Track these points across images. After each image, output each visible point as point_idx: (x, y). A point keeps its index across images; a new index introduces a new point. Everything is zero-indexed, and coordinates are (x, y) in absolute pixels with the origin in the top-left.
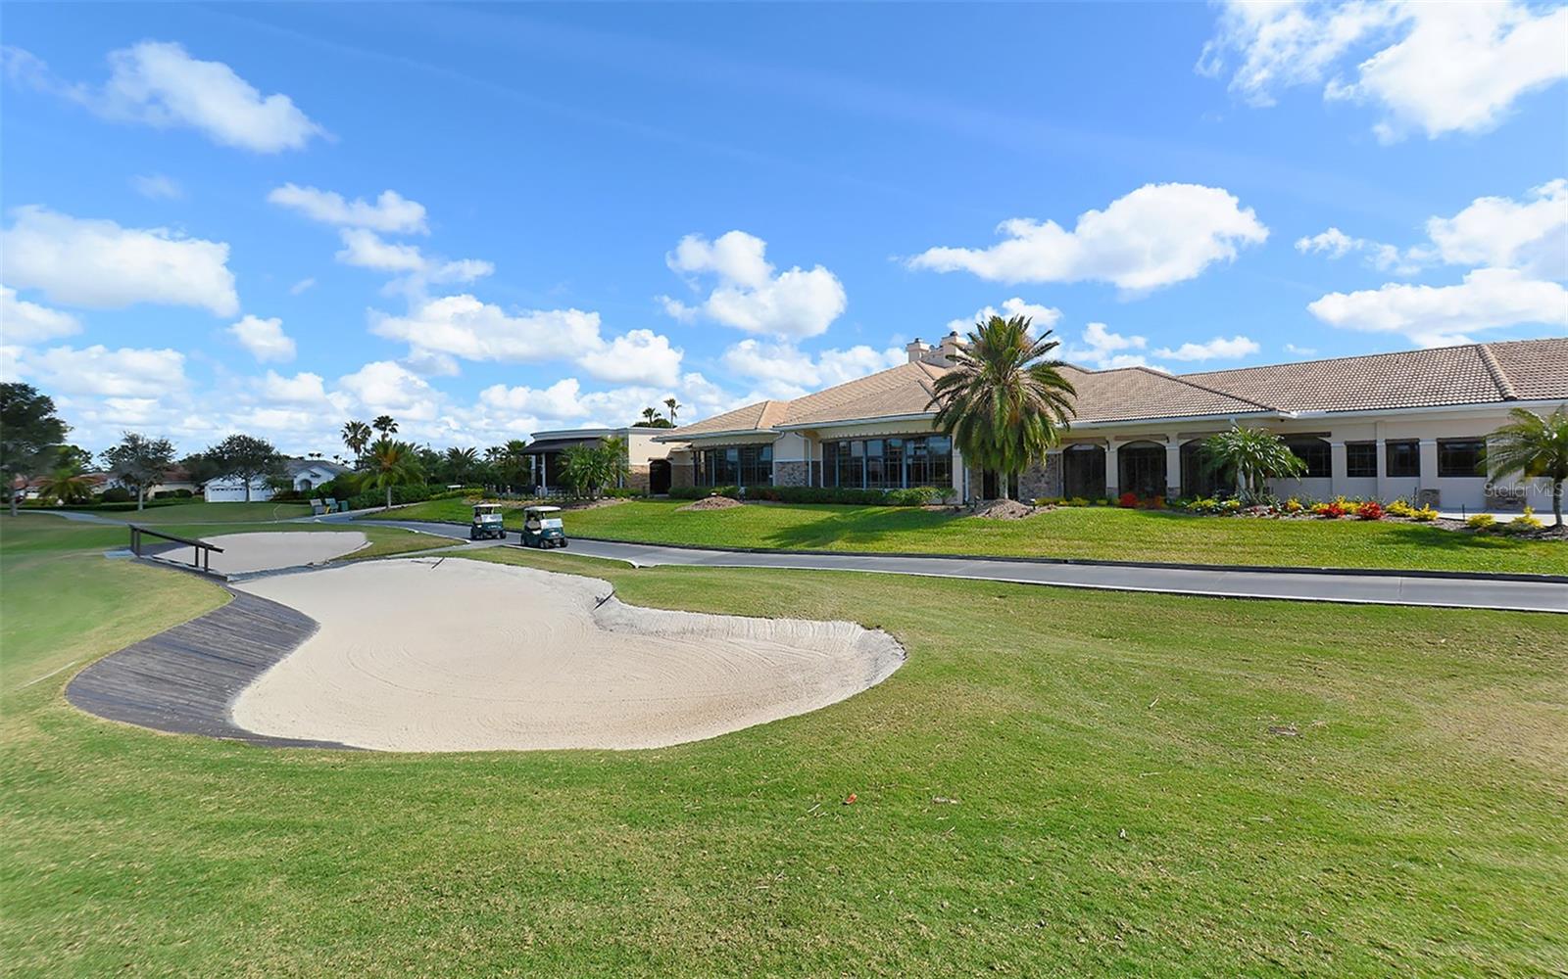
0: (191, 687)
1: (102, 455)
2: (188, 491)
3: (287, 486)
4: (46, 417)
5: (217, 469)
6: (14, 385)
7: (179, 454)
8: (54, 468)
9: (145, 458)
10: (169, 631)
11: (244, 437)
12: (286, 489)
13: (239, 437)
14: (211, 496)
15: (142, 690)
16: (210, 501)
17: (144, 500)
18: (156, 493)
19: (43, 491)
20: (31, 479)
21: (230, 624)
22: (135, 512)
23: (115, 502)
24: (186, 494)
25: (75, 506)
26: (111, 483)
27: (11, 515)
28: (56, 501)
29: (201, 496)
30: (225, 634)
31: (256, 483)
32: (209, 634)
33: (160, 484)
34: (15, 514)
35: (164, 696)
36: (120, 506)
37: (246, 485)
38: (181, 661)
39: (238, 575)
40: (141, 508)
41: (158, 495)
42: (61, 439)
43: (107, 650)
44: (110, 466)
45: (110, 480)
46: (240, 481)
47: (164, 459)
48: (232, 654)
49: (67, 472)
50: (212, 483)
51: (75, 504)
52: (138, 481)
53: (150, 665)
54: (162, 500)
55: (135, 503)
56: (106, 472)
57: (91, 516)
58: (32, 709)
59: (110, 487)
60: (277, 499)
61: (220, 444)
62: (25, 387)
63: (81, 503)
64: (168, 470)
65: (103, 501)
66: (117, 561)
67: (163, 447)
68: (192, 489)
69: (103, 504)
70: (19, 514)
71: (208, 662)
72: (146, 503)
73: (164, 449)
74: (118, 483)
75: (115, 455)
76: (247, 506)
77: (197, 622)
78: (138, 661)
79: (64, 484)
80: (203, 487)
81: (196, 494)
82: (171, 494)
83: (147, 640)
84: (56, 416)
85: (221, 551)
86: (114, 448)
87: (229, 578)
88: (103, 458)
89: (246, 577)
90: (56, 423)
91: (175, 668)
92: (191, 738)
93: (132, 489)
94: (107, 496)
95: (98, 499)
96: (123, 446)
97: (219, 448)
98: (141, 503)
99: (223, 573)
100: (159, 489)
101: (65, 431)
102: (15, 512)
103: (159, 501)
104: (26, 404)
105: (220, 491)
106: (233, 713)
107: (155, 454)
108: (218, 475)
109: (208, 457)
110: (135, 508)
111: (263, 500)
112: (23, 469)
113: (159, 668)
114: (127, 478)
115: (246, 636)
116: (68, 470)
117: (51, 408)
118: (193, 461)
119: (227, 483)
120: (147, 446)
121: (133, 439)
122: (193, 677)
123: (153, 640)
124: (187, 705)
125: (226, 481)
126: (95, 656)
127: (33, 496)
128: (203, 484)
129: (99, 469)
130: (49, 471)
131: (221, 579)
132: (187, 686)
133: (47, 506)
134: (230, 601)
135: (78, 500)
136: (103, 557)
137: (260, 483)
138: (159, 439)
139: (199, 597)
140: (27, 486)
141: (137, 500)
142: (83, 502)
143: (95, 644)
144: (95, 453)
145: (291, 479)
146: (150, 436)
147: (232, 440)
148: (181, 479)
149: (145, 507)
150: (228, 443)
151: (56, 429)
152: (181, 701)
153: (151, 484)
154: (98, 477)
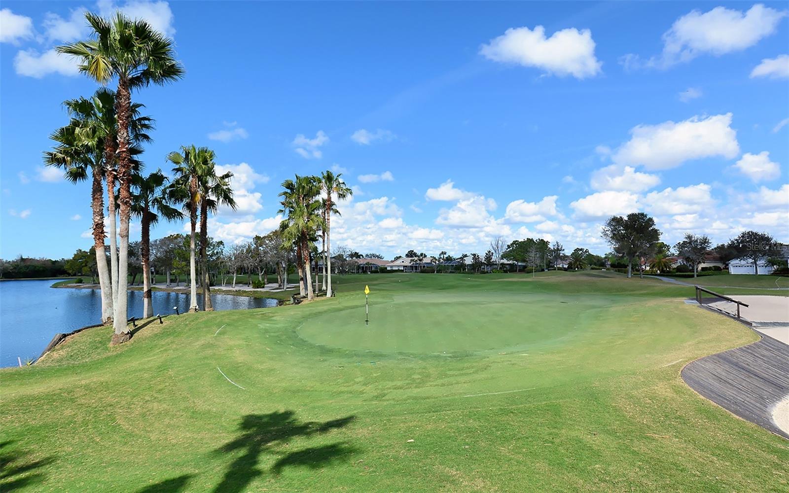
0: (743, 391)
1: (675, 247)
2: (719, 267)
3: (783, 264)
4: (651, 228)
5: (736, 253)
6: (639, 214)
7: (714, 244)
8: (656, 254)
9: (696, 248)
10: (726, 352)
11: (752, 232)
12: (782, 266)
13: (749, 233)
14: (733, 271)
15: (716, 384)
16: (732, 273)
17: (697, 272)
18: (702, 268)
19: (651, 266)
20: (647, 260)
21: (762, 355)
22: (693, 278)
23: (683, 273)
24: (717, 269)
25: (666, 274)
26: (680, 263)
27: (641, 277)
28: (657, 271)
29: (727, 270)
30: (760, 362)
31: (761, 262)
32: (749, 359)
33: (704, 263)
34: (642, 277)
35: (730, 392)
36: (685, 275)
37: (755, 263)
38: (734, 372)
39: (761, 323)
40: (696, 276)
41: (703, 269)
42: (658, 239)
43: (696, 356)
44: (678, 252)
45: (679, 261)
46: (750, 260)
47: (704, 248)
48: (767, 376)
49: (661, 256)
50: (733, 262)
51: (664, 273)
52: (693, 261)
53: (719, 371)
54: (706, 272)
55: (693, 273)
56: (676, 256)
57: (673, 280)
58: (669, 380)
59: (679, 264)
60: (776, 274)
61: (736, 238)
62: (642, 214)
63: (667, 273)
64: (708, 254)
65: (677, 272)
66: (690, 305)
67: (705, 241)
68: (722, 266)
69: (677, 274)
70: (644, 277)
71: (752, 377)
72: (697, 273)
73: (705, 242)
74: (683, 262)
75: (681, 246)
76: (756, 278)
77: (741, 349)
78: (712, 367)
79: (660, 262)
80: (728, 265)
81: (724, 268)
82: (710, 269)
83: (715, 355)
84: (656, 227)
85: (747, 306)
86: (680, 243)
87: (754, 324)
88: (675, 248)
89: (765, 324)
90: (656, 231)
91: (733, 376)
92: (753, 425)
93: (690, 265)
94: (679, 269)
95: (675, 271)
96: (684, 242)
97: (736, 240)
98: (695, 273)
99: (749, 320)
100: (702, 265)
101: (659, 235)
102: (642, 276)
103: (704, 273)
104: (644, 223)
105: (738, 267)
106: (773, 417)
107: (701, 245)
108: (736, 257)
109: (730, 246)
110: (693, 276)
111: (767, 274)
112: (644, 254)
113: (724, 374)
114: (688, 259)
115: (774, 366)
116: (661, 255)
117: (653, 224)
118: (721, 248)
119: (743, 262)
120: (697, 241)
121: (689, 237)
122: (743, 384)
123: (718, 356)
124: (743, 402)
125: (742, 261)
126: (691, 359)
127: (648, 268)
128: (727, 262)
129: (673, 254)
130: (654, 256)
131: (749, 324)
132: (741, 390)
133: (653, 273)
134: (760, 340)
135: (666, 272)
136: (684, 303)
137: (764, 262)
138: (703, 236)
139: (739, 334)
140: (646, 263)
141: (694, 272)
142: (669, 272)
143: (689, 352)
144: (672, 246)
145: (785, 259)
146: (698, 235)
147: (743, 235)
148: (715, 259)
149: (698, 276)
150: (742, 237)
151: (655, 234)
152: (739, 398)
153: (700, 263)
154: (674, 260)
